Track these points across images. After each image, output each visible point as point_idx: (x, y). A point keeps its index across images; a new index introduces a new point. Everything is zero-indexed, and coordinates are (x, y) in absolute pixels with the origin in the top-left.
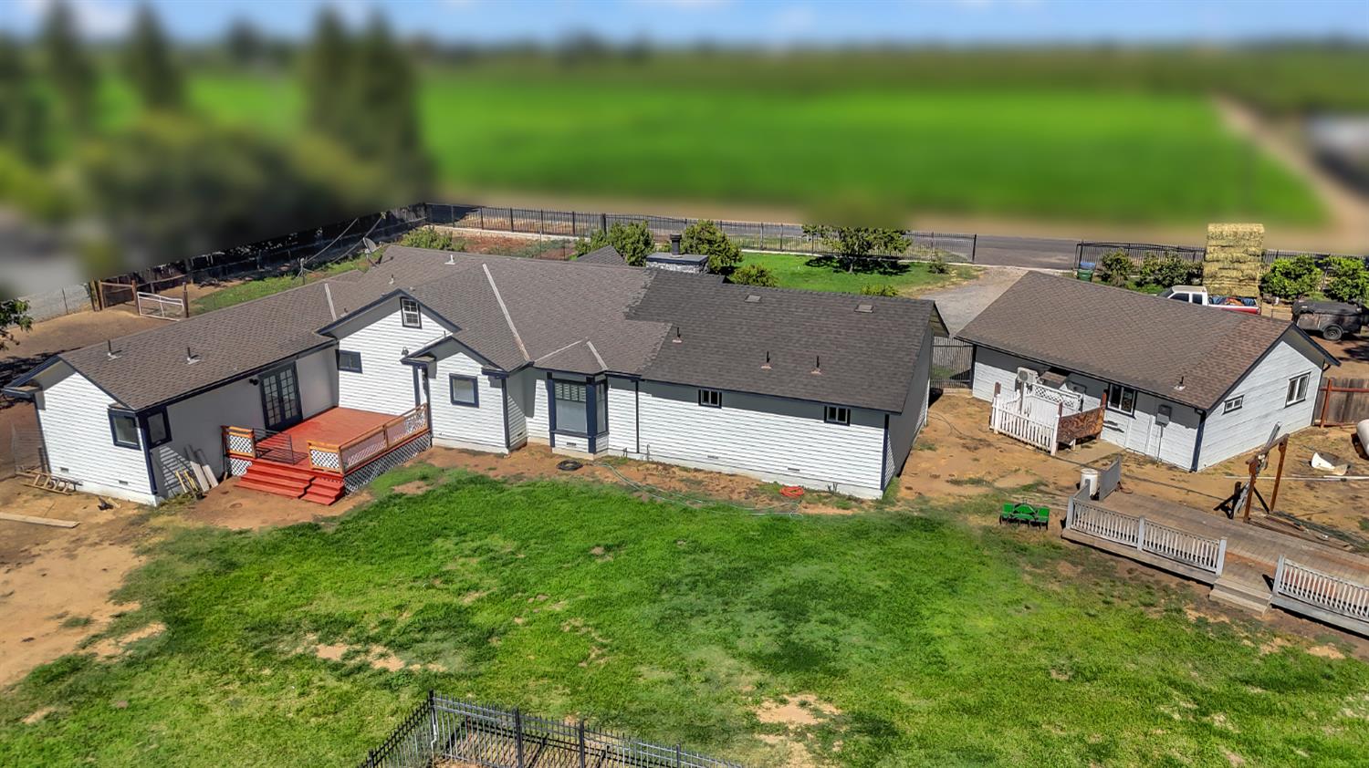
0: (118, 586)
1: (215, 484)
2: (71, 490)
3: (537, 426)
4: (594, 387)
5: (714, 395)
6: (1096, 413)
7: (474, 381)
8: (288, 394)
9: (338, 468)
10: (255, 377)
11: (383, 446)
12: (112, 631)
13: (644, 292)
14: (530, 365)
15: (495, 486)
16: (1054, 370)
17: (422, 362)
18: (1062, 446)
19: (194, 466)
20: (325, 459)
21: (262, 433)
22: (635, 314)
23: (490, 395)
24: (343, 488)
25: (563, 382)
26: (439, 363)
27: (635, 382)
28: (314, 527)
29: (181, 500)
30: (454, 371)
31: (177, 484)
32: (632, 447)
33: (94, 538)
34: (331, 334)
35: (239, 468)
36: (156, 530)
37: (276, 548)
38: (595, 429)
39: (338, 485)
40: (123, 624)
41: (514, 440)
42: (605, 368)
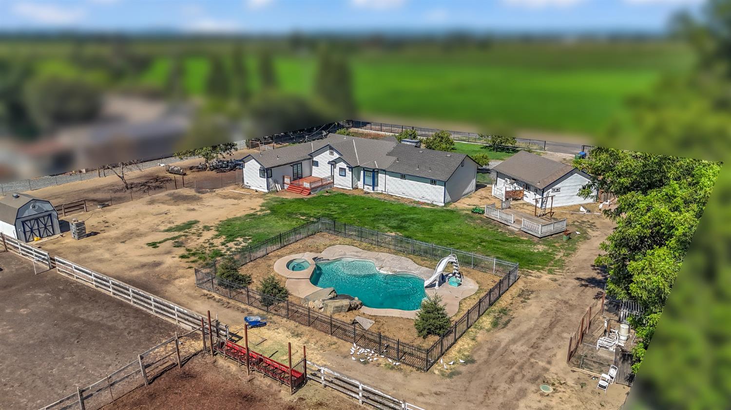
0: (261, 205)
1: (281, 189)
2: (249, 188)
3: (360, 184)
4: (374, 173)
5: (404, 176)
6: (520, 191)
7: (345, 169)
8: (300, 172)
9: (309, 187)
10: (292, 165)
11: (320, 184)
12: (260, 211)
13: (393, 148)
14: (359, 166)
15: (346, 195)
16: (513, 179)
17: (333, 164)
18: (507, 199)
19: (277, 185)
20: (307, 185)
21: (292, 179)
22: (389, 154)
23: (349, 174)
24: (310, 192)
25: (367, 171)
26: (337, 165)
27: (385, 172)
28: (302, 199)
29: (273, 192)
30: (341, 167)
31: (272, 188)
32: (384, 190)
33: (255, 197)
34: (311, 156)
35: (286, 187)
36: (267, 196)
37: (293, 202)
38: (374, 184)
39: (309, 191)
40: (262, 210)
41: (354, 186)
42: (377, 167)
